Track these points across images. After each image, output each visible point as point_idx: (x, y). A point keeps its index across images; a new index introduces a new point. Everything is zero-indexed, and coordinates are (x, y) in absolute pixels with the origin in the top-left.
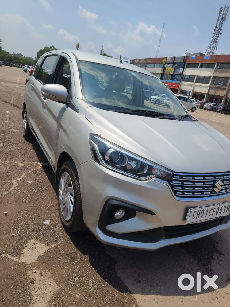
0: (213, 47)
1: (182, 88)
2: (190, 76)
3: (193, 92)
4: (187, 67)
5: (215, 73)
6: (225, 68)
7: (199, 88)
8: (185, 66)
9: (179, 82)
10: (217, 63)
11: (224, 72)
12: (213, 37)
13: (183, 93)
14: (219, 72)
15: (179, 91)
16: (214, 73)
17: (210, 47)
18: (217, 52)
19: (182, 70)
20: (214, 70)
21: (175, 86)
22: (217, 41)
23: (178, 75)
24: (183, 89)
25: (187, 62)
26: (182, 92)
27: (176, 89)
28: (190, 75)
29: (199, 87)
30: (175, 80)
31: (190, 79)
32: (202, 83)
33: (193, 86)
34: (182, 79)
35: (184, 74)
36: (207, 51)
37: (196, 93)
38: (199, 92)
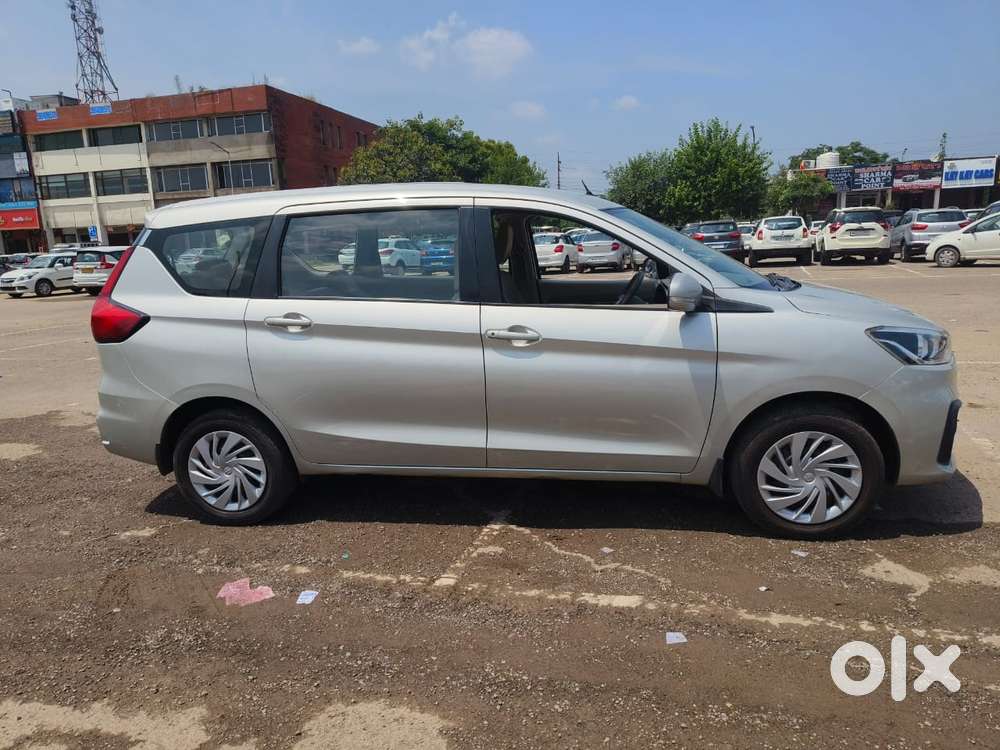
0: (94, 73)
1: (55, 222)
2: (69, 179)
3: (106, 227)
4: (41, 148)
5: (152, 156)
6: (177, 137)
7: (123, 210)
8: (32, 147)
9: (31, 204)
10: (145, 122)
11: (177, 149)
12: (78, 39)
13: (67, 238)
14: (163, 151)
15: (50, 237)
16: (148, 156)
17: (84, 75)
18: (116, 89)
19: (26, 161)
20: (143, 146)
21: (21, 219)
22: (99, 54)
23: (16, 179)
24: (60, 227)
25: (31, 133)
26: (61, 235)
27: (30, 231)
28: (65, 175)
29: (119, 209)
30: (12, 201)
31: (75, 186)
32: (124, 193)
33: (95, 206)
34: (39, 192)
35: (38, 172)
36: (81, 86)
37: (116, 228)
38: (125, 223)
